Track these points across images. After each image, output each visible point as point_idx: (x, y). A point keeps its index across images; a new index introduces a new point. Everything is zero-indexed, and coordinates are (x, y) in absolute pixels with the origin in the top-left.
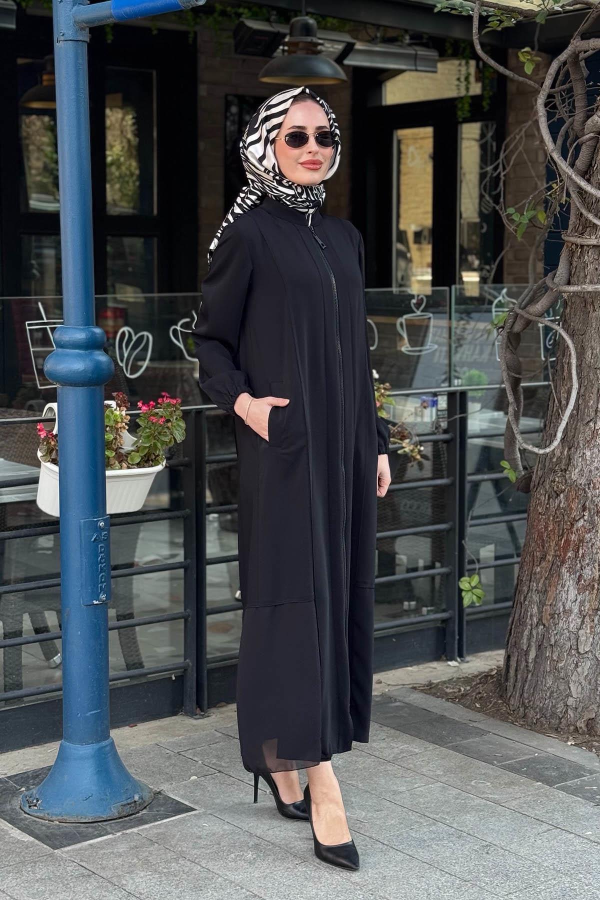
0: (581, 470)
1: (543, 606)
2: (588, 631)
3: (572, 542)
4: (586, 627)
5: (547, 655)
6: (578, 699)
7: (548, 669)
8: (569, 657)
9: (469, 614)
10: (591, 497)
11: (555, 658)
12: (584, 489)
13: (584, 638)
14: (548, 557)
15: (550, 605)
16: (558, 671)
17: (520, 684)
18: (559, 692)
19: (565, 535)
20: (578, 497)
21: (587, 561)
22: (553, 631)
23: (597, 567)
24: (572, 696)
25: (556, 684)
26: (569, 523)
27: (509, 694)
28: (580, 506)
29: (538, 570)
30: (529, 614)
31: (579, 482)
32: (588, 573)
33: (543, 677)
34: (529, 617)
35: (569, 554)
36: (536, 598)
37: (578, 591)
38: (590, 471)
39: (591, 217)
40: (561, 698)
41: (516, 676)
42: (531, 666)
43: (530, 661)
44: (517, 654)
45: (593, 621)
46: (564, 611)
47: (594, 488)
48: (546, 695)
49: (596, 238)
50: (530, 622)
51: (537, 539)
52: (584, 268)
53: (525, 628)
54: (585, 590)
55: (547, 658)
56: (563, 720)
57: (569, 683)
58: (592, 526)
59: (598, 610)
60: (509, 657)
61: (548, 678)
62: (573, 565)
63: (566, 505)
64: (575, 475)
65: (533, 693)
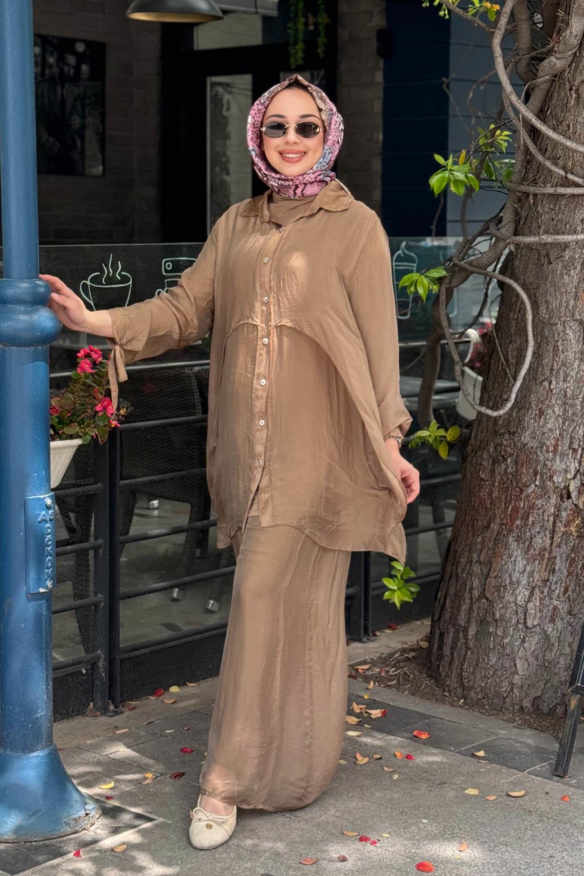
0: (533, 432)
1: (486, 579)
2: (538, 604)
3: (520, 510)
4: (536, 599)
5: (491, 631)
6: (524, 677)
7: (491, 647)
8: (515, 632)
9: (375, 589)
10: (543, 461)
11: (499, 633)
12: (536, 453)
13: (533, 611)
14: (492, 525)
15: (495, 577)
16: (503, 647)
17: (457, 663)
18: (503, 670)
19: (513, 502)
20: (529, 461)
21: (538, 529)
22: (498, 604)
23: (548, 536)
24: (517, 674)
25: (501, 661)
26: (517, 489)
27: (444, 674)
28: (531, 471)
29: (480, 539)
30: (468, 587)
31: (530, 445)
32: (538, 541)
33: (485, 655)
34: (468, 591)
35: (518, 522)
36: (477, 569)
37: (527, 560)
38: (543, 434)
39: (548, 164)
40: (506, 676)
41: (452, 654)
42: (471, 644)
43: (470, 637)
44: (452, 630)
45: (543, 593)
46: (511, 583)
47: (548, 451)
48: (489, 673)
49: (552, 186)
50: (469, 596)
51: (478, 506)
52: (537, 217)
53: (462, 602)
54: (535, 560)
55: (490, 634)
56: (507, 699)
57: (515, 661)
58: (544, 492)
59: (548, 580)
60: (442, 635)
61: (491, 655)
62: (521, 534)
63: (514, 469)
64: (526, 437)
65: (473, 672)
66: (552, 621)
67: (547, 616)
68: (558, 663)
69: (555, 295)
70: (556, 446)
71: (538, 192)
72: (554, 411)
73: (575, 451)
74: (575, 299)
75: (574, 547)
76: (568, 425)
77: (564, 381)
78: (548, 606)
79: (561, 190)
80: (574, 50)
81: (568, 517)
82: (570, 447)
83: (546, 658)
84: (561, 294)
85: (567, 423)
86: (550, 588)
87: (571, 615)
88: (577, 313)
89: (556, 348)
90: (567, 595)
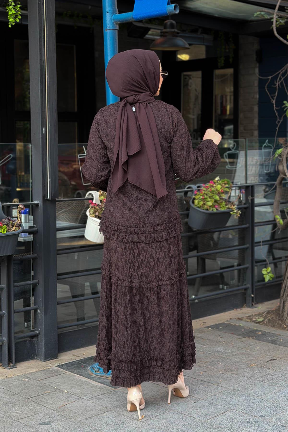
9: (256, 286)
60: (284, 302)
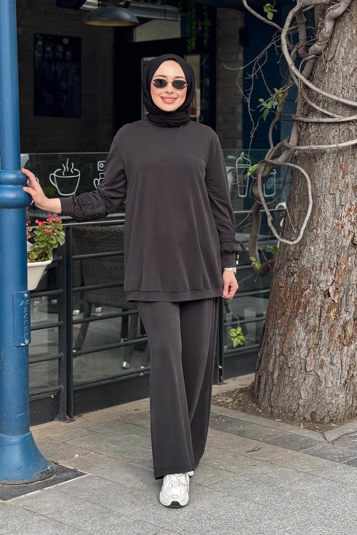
0: (308, 259)
1: (283, 344)
2: (312, 358)
3: (302, 303)
4: (311, 355)
5: (286, 374)
6: (306, 400)
7: (287, 383)
8: (300, 374)
9: (225, 354)
10: (314, 275)
11: (291, 375)
12: (310, 271)
13: (310, 362)
14: (286, 313)
15: (288, 343)
16: (293, 383)
17: (268, 393)
18: (293, 396)
19: (298, 299)
20: (306, 275)
21: (312, 315)
22: (290, 358)
23: (318, 318)
24: (301, 399)
25: (292, 391)
26: (300, 292)
27: (261, 400)
28: (307, 281)
29: (280, 321)
30: (274, 349)
31: (307, 266)
32: (312, 322)
33: (283, 388)
34: (273, 351)
35: (300, 311)
36: (278, 339)
37: (306, 332)
38: (314, 259)
39: (314, 105)
40: (295, 400)
41: (265, 388)
42: (275, 381)
43: (275, 378)
44: (265, 374)
45: (315, 351)
46: (297, 346)
47: (316, 269)
48: (285, 398)
49: (317, 118)
50: (275, 354)
51: (279, 302)
52: (309, 136)
53: (271, 358)
54: (310, 332)
55: (286, 376)
56: (296, 414)
57: (300, 390)
58: (315, 293)
59: (318, 344)
60: (260, 377)
61: (286, 387)
62: (303, 317)
63: (298, 281)
64: (304, 262)
65: (277, 398)
66: (321, 367)
67: (318, 365)
68: (325, 392)
69: (319, 180)
70: (321, 267)
71: (309, 121)
72: (319, 247)
73: (332, 269)
74: (330, 182)
75: (332, 325)
76: (328, 254)
77: (325, 229)
78: (319, 359)
79: (321, 120)
80: (328, 41)
81: (329, 308)
82: (329, 268)
83: (318, 389)
84: (322, 179)
85: (327, 254)
86: (319, 349)
87: (332, 365)
88: (331, 190)
89: (320, 210)
90: (329, 353)
